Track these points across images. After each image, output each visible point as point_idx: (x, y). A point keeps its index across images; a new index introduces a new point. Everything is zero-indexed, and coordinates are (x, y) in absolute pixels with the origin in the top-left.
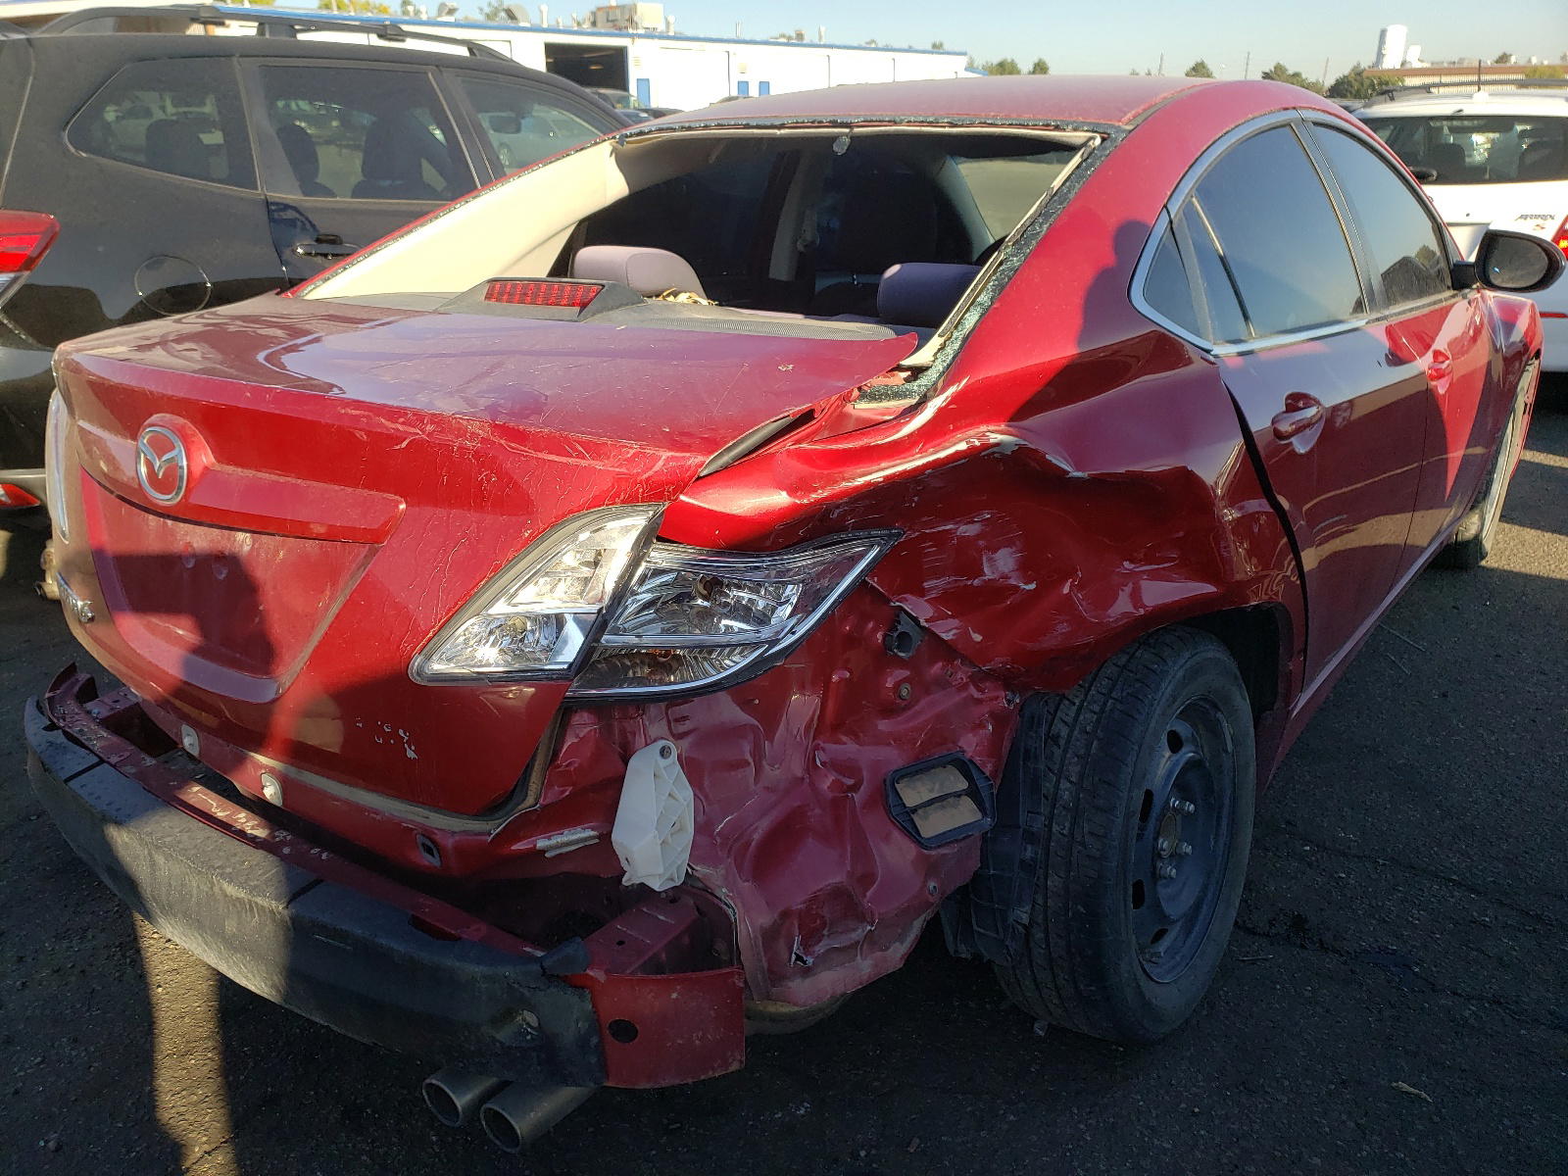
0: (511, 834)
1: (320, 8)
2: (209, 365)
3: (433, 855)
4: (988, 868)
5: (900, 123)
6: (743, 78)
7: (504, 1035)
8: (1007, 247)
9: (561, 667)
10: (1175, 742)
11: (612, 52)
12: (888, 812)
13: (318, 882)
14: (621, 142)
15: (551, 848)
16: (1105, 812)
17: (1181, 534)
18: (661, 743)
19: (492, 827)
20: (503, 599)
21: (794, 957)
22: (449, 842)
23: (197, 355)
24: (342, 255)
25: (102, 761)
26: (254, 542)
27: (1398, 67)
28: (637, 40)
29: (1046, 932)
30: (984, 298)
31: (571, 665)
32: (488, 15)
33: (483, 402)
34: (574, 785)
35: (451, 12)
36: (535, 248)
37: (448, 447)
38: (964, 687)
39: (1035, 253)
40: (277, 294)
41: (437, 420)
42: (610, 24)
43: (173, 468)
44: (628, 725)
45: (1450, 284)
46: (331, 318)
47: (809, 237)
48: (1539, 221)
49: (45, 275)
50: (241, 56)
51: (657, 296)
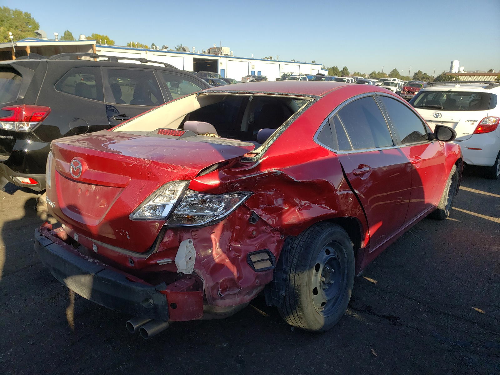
0: (150, 259)
1: (127, 46)
2: (88, 146)
3: (132, 264)
4: (275, 281)
5: (266, 94)
6: (253, 70)
7: (145, 305)
8: (283, 126)
9: (164, 217)
10: (328, 252)
11: (214, 61)
12: (247, 261)
13: (104, 269)
14: (198, 95)
15: (161, 263)
16: (304, 266)
17: (326, 197)
18: (189, 240)
19: (147, 257)
20: (152, 201)
21: (218, 294)
22: (136, 260)
23: (86, 144)
24: (126, 120)
25: (54, 243)
26: (96, 188)
27: (457, 72)
28: (221, 58)
29: (289, 298)
30: (275, 138)
31: (166, 217)
32: (177, 49)
33: (150, 157)
34: (166, 247)
35: (166, 48)
36: (175, 121)
37: (141, 166)
38: (269, 233)
39: (289, 127)
40: (106, 130)
41: (139, 160)
42: (214, 53)
43: (78, 169)
44: (182, 235)
45: (427, 139)
46: (119, 136)
47: (251, 120)
48: (473, 122)
49: (46, 123)
50: (103, 67)
51: (205, 134)
